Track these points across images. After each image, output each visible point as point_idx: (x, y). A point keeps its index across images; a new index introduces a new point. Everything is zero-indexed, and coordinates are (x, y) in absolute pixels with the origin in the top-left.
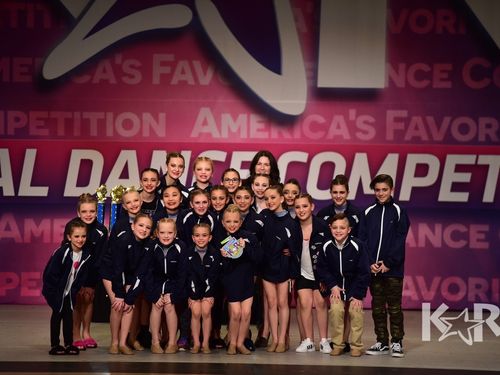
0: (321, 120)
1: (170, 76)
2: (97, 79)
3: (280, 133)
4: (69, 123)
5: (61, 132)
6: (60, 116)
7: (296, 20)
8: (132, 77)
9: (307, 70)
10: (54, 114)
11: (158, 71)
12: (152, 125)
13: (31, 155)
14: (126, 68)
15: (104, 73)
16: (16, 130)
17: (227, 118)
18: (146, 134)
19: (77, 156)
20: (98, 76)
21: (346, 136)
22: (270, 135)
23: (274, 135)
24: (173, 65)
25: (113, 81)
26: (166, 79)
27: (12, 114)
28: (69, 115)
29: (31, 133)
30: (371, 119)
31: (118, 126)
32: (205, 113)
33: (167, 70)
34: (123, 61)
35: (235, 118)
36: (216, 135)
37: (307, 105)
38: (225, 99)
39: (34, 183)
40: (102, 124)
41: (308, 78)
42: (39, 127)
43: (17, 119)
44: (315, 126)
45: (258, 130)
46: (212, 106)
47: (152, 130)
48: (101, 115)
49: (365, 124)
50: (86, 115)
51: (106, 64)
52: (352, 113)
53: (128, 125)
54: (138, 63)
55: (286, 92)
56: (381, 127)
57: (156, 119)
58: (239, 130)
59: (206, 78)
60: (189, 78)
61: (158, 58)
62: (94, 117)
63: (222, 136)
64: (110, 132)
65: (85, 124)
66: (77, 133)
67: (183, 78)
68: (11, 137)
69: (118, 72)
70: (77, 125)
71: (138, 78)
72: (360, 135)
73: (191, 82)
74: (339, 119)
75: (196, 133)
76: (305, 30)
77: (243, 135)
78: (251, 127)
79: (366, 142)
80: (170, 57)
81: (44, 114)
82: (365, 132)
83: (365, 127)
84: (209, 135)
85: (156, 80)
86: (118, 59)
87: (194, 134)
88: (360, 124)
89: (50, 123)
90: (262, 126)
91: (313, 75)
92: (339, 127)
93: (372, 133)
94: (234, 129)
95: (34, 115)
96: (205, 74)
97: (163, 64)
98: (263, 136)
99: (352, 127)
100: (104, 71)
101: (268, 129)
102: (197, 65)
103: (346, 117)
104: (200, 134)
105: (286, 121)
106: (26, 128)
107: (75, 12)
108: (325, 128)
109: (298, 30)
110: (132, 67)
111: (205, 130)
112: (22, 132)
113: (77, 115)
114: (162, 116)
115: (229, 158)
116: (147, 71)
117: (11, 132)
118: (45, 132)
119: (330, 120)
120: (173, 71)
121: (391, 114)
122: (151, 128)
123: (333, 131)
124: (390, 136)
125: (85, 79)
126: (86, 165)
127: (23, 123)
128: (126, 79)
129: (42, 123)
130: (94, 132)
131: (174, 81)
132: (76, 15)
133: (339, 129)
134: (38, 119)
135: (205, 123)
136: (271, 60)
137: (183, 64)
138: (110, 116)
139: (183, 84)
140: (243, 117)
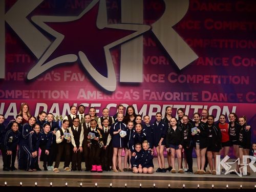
0: (121, 93)
1: (70, 78)
2: (45, 80)
4: (36, 94)
5: (33, 97)
6: (33, 92)
7: (113, 59)
8: (57, 78)
10: (31, 91)
11: (66, 77)
12: (64, 94)
14: (55, 76)
15: (48, 77)
16: (18, 96)
17: (89, 92)
18: (62, 97)
19: (39, 105)
20: (46, 78)
21: (130, 98)
23: (105, 98)
24: (71, 75)
26: (69, 79)
27: (17, 91)
28: (36, 91)
29: (23, 98)
30: (138, 93)
31: (52, 95)
32: (82, 90)
33: (69, 76)
38: (89, 86)
40: (47, 94)
41: (117, 79)
42: (26, 96)
43: (19, 93)
44: (119, 95)
46: (84, 88)
47: (64, 96)
48: (47, 91)
49: (136, 94)
50: (42, 91)
51: (49, 74)
52: (132, 91)
53: (56, 95)
54: (59, 74)
55: (109, 83)
56: (141, 96)
59: (82, 79)
61: (66, 72)
62: (44, 92)
63: (88, 98)
64: (49, 97)
65: (41, 94)
66: (38, 97)
67: (74, 79)
68: (17, 99)
69: (53, 77)
70: (39, 94)
71: (59, 79)
72: (134, 98)
73: (77, 80)
74: (127, 93)
76: (115, 63)
77: (95, 98)
78: (97, 95)
80: (70, 72)
81: (28, 91)
82: (136, 97)
83: (136, 95)
85: (65, 80)
86: (53, 72)
87: (78, 98)
89: (30, 94)
90: (101, 95)
92: (127, 95)
93: (138, 97)
95: (24, 91)
97: (68, 74)
98: (102, 98)
99: (132, 95)
100: (48, 76)
103: (130, 92)
105: (109, 93)
106: (22, 95)
108: (122, 96)
109: (113, 63)
110: (57, 75)
111: (82, 96)
112: (20, 97)
113: (39, 91)
114: (67, 92)
116: (62, 77)
117: (16, 97)
118: (28, 97)
121: (145, 91)
123: (125, 97)
124: (144, 98)
127: (20, 94)
128: (55, 79)
129: (27, 94)
130: (44, 97)
131: (71, 80)
132: (38, 58)
133: (127, 96)
135: (82, 94)
136: (104, 73)
137: (74, 74)
140: (95, 92)
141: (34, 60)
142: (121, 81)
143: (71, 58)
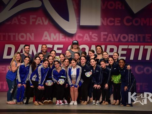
3: (69, 39)
9: (77, 20)
22: (66, 40)
25: (18, 23)
34: (21, 17)
35: (55, 35)
36: (49, 40)
37: (77, 31)
45: (62, 38)
57: (31, 35)
58: (56, 38)
60: (41, 22)
75: (43, 39)
79: (95, 42)
84: (47, 40)
88: (93, 36)
91: (79, 21)
94: (55, 38)
96: (46, 21)
101: (65, 38)
102: (43, 19)
104: (45, 39)
115: (53, 47)
119: (84, 35)
120: (36, 20)
122: (29, 38)
125: (9, 23)
126: (10, 49)
138: (17, 34)
139: (39, 24)
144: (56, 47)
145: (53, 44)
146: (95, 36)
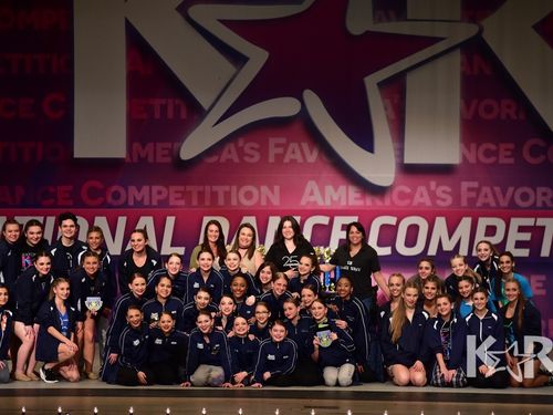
0: (407, 190)
1: (283, 155)
2: (223, 159)
3: (373, 201)
4: (201, 195)
5: (195, 202)
6: (194, 189)
7: (386, 109)
8: (252, 156)
9: (395, 149)
10: (189, 188)
11: (273, 152)
12: (268, 195)
13: (170, 222)
14: (247, 150)
15: (229, 154)
16: (159, 201)
17: (329, 189)
18: (263, 203)
20: (225, 156)
21: (428, 203)
22: (365, 203)
23: (369, 202)
24: (285, 147)
25: (236, 160)
26: (279, 157)
27: (155, 189)
28: (201, 188)
29: (171, 204)
30: (449, 190)
31: (242, 197)
32: (312, 185)
33: (280, 150)
34: (245, 143)
35: (336, 189)
36: (320, 203)
37: (396, 178)
38: (328, 173)
39: (173, 244)
40: (228, 195)
41: (396, 156)
42: (176, 199)
43: (160, 193)
44: (402, 196)
45: (356, 199)
46: (317, 180)
47: (268, 200)
48: (227, 188)
49: (443, 192)
50: (215, 188)
51: (231, 146)
52: (433, 184)
53: (249, 195)
54: (256, 146)
55: (378, 167)
56: (457, 197)
57: (272, 191)
58: (340, 198)
59: (313, 157)
60: (298, 156)
61: (272, 141)
62: (221, 190)
63: (327, 204)
64: (234, 202)
65: (214, 195)
66: (207, 203)
67: (292, 157)
68: (155, 207)
69: (241, 152)
70: (208, 196)
71: (257, 157)
72: (439, 202)
73: (300, 160)
74: (422, 189)
76: (392, 116)
77: (343, 203)
78: (348, 196)
79: (444, 207)
80: (283, 140)
81: (181, 188)
82: (444, 200)
83: (444, 196)
84: (315, 203)
85: (271, 159)
86: (241, 142)
87: (303, 202)
88: (439, 193)
89: (185, 195)
90: (358, 195)
91: (400, 152)
92: (422, 196)
93: (449, 201)
94: (335, 198)
95: (173, 189)
96: (311, 152)
97: (277, 146)
98: (360, 203)
99: (433, 196)
100: (230, 152)
101: (363, 197)
102: (305, 146)
103: (428, 187)
104: (308, 203)
105: (378, 191)
106: (168, 198)
107: (205, 104)
108: (411, 196)
109: (387, 117)
110: (252, 148)
111: (312, 199)
112: (164, 203)
113: (208, 188)
114: (277, 188)
115: (331, 222)
116: (264, 152)
117: (155, 203)
118: (182, 203)
119: (414, 190)
120: (285, 152)
121: (465, 185)
122: (268, 198)
123: (417, 199)
124: (464, 203)
125: (214, 159)
127: (164, 195)
128: (247, 159)
129: (179, 195)
130: (221, 202)
131: (286, 160)
132: (206, 107)
133: (422, 197)
134: (176, 192)
135: (312, 194)
136: (365, 140)
137: (293, 146)
138: (234, 188)
139: (293, 161)
140: (342, 188)
141: (196, 113)
142: (408, 160)
143: (285, 107)
144: (339, 221)
145: (332, 214)
146: (444, 192)
